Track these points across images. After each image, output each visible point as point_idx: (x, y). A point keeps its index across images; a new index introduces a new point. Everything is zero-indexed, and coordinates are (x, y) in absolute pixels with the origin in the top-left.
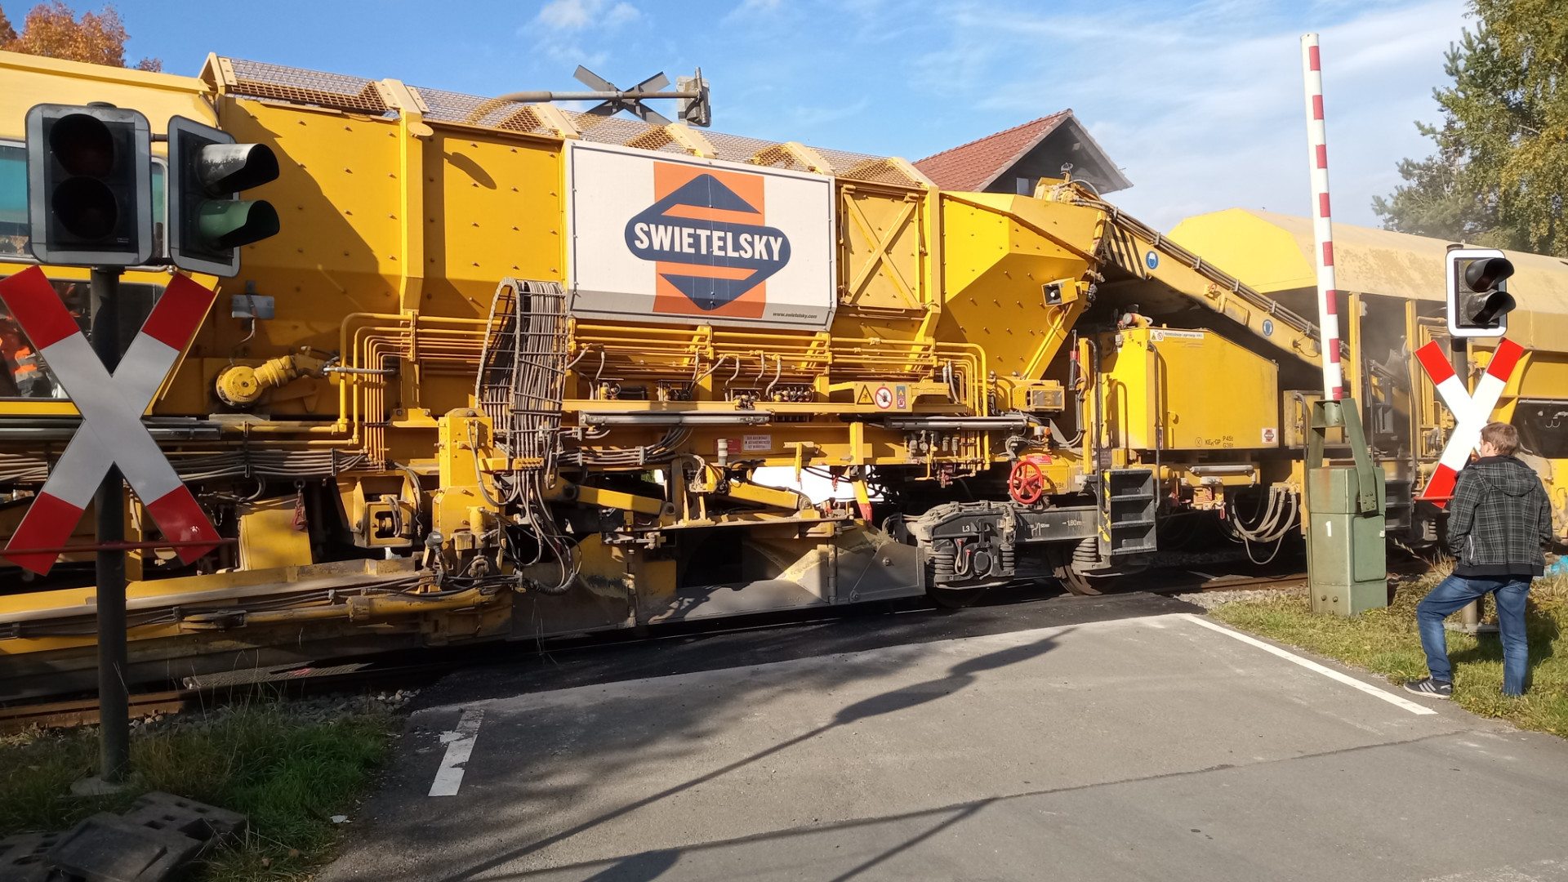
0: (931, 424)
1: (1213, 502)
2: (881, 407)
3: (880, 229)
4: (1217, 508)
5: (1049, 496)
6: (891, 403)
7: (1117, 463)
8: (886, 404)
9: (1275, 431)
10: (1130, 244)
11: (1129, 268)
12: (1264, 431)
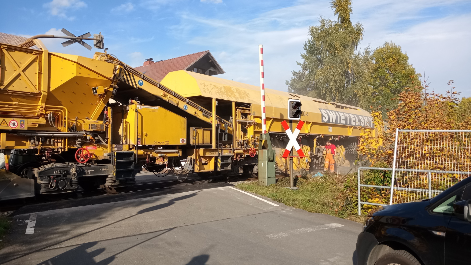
0: (39, 134)
1: (164, 162)
2: (12, 127)
3: (20, 63)
4: (165, 164)
5: (95, 160)
6: (17, 126)
7: (125, 149)
8: (15, 126)
9: (185, 140)
10: (132, 77)
11: (131, 84)
12: (181, 139)
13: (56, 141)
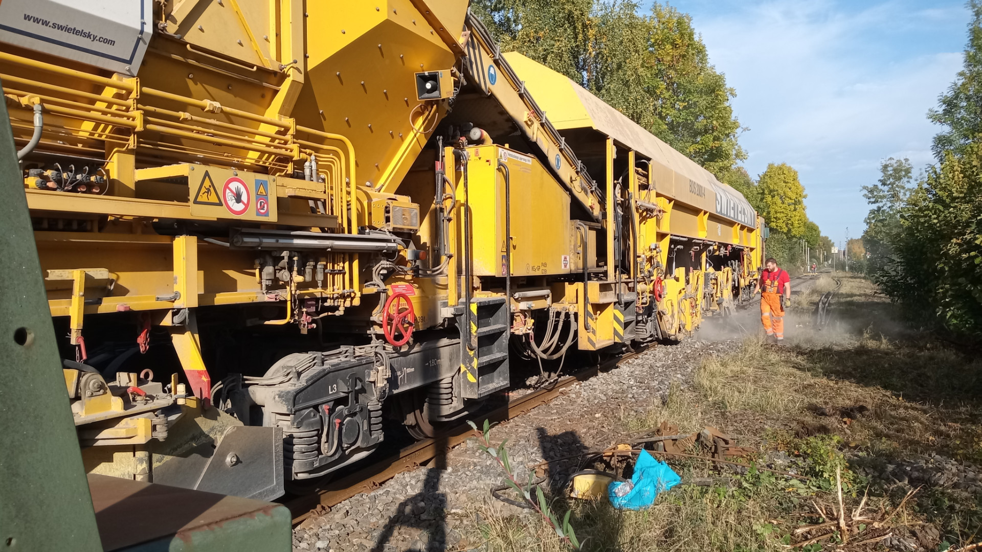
1: (526, 327)
4: (528, 332)
8: (240, 207)
9: (568, 258)
10: (477, 51)
11: (476, 78)
12: (563, 257)
13: (330, 266)
